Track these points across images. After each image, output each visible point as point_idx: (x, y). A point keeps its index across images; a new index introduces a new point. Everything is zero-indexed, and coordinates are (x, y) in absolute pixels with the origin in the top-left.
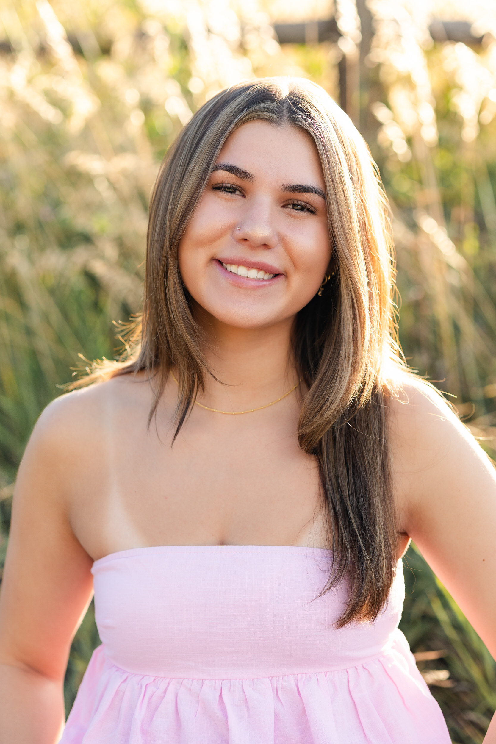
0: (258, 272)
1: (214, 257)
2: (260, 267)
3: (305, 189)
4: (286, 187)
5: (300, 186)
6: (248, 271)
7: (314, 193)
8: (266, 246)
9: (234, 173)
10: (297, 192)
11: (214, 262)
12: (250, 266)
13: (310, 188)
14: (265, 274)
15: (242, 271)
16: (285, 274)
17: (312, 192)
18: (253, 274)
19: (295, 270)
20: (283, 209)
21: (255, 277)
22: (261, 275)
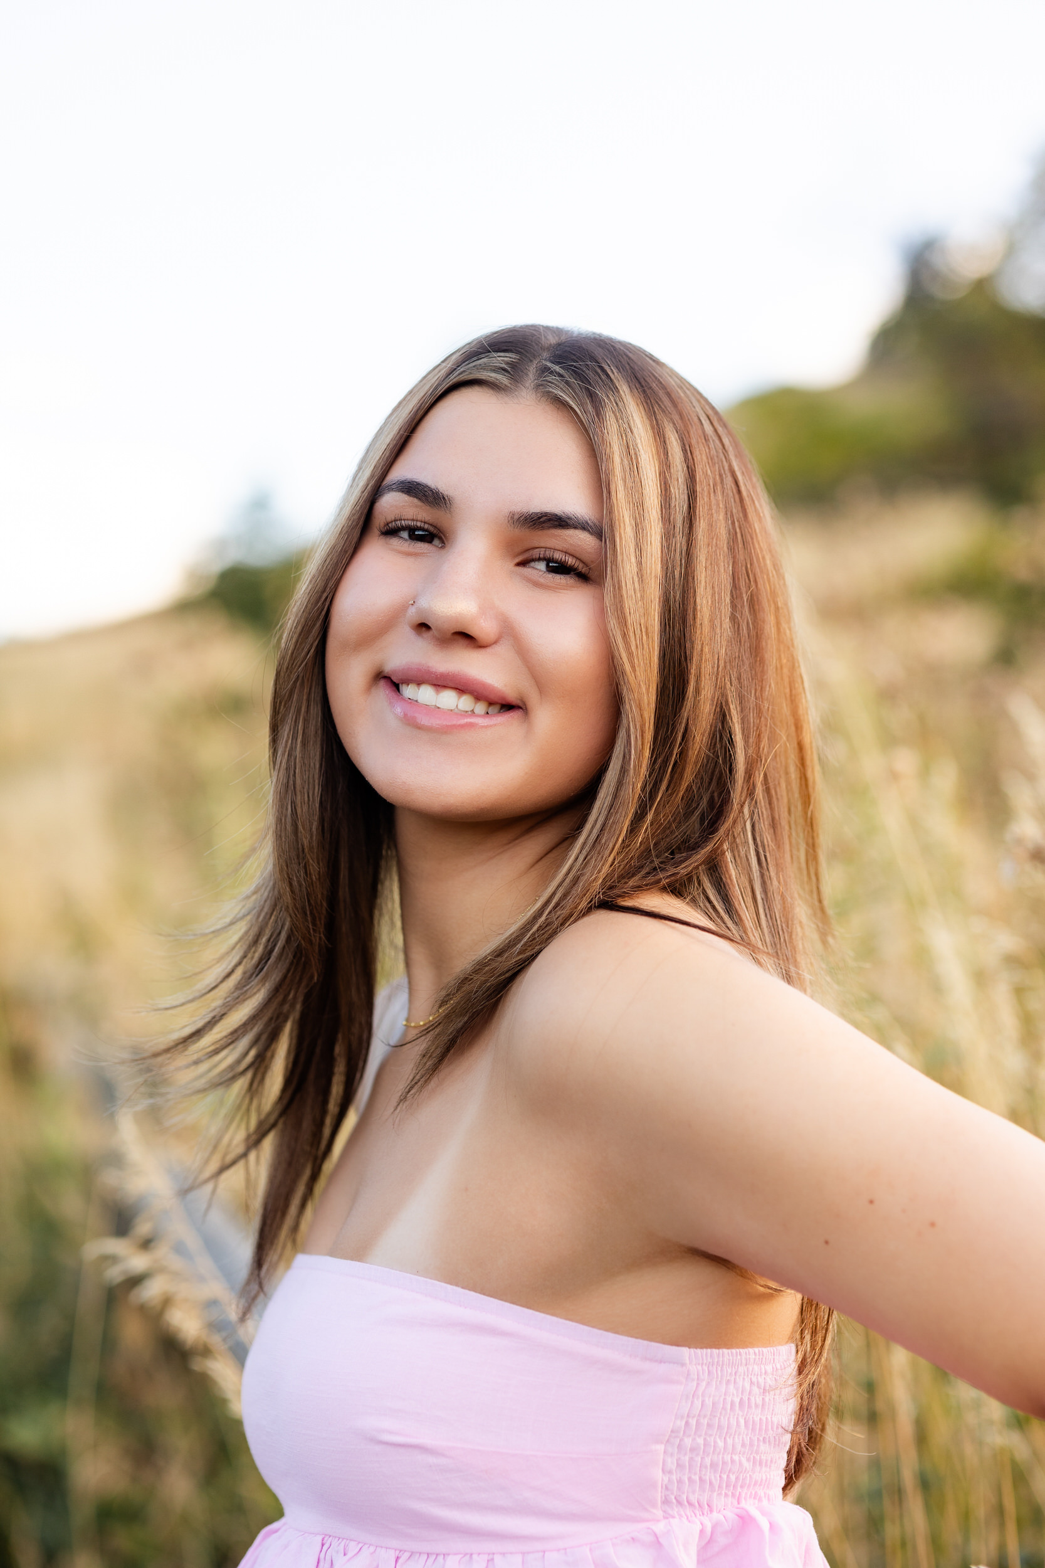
0: (459, 698)
1: (382, 672)
2: (462, 687)
3: (559, 522)
4: (516, 517)
5: (545, 514)
6: (437, 694)
7: (581, 529)
8: (464, 637)
9: (416, 496)
10: (543, 528)
11: (382, 683)
12: (441, 683)
13: (569, 518)
14: (476, 703)
15: (425, 694)
16: (524, 707)
17: (575, 528)
18: (448, 699)
19: (541, 698)
20: (521, 569)
21: (453, 707)
22: (465, 703)
